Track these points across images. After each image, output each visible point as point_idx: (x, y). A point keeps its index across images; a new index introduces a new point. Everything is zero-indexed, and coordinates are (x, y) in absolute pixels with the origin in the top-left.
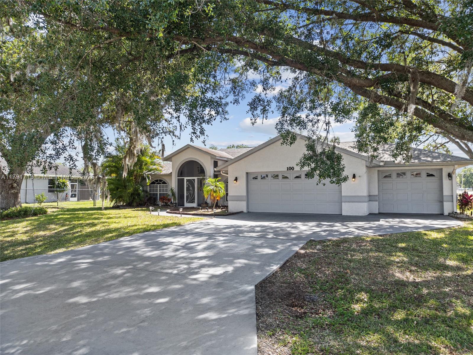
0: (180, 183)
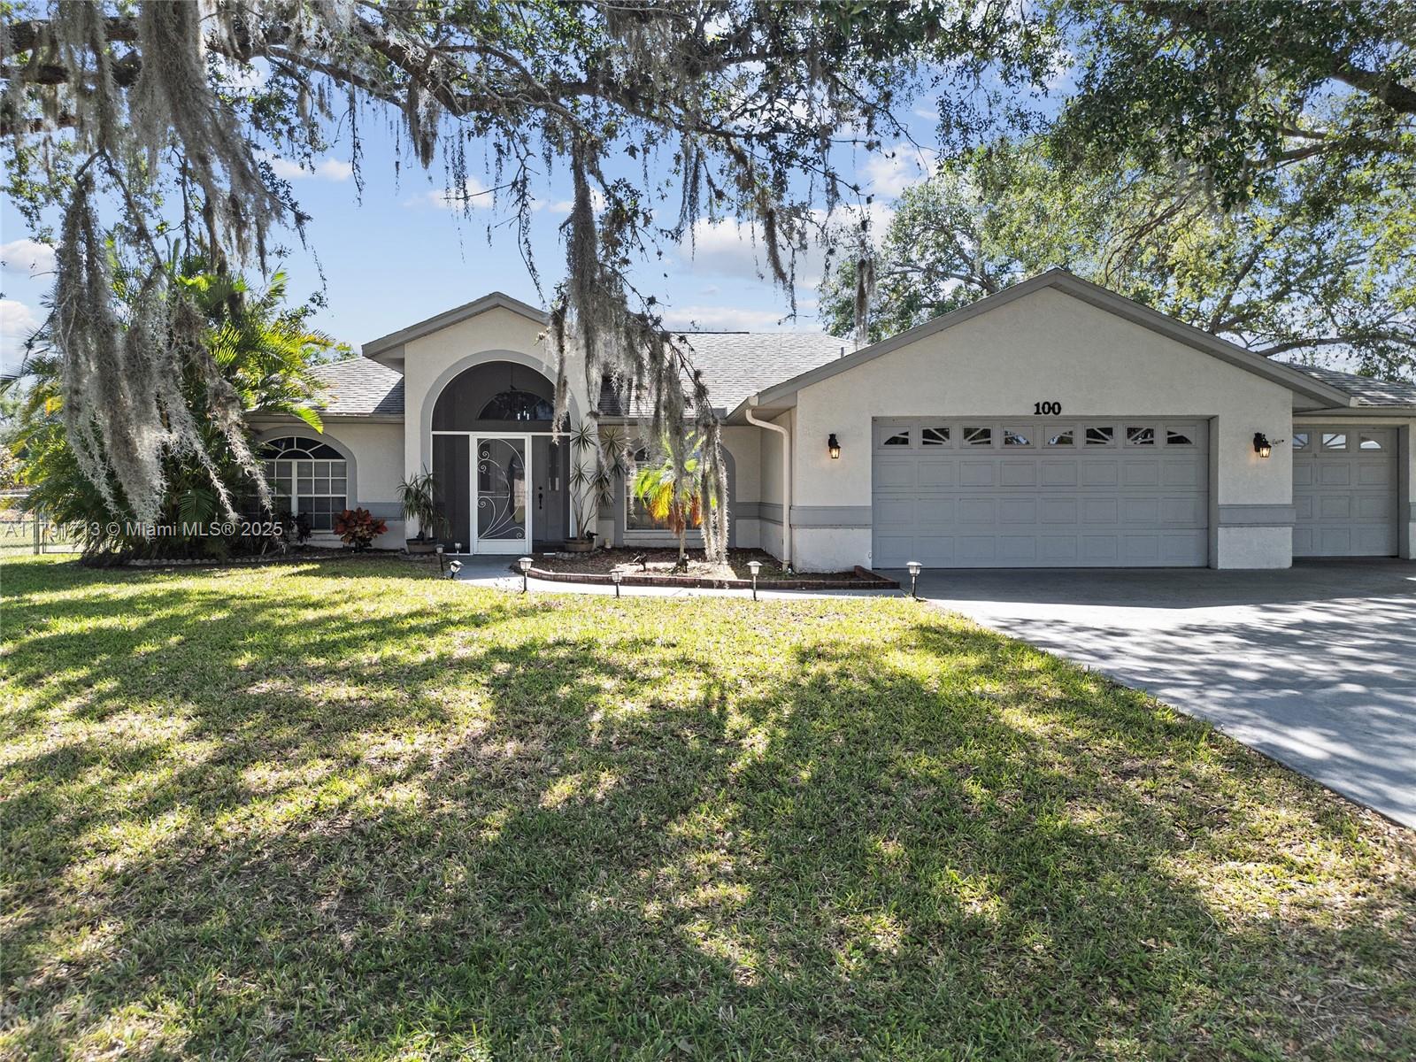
0: (448, 456)
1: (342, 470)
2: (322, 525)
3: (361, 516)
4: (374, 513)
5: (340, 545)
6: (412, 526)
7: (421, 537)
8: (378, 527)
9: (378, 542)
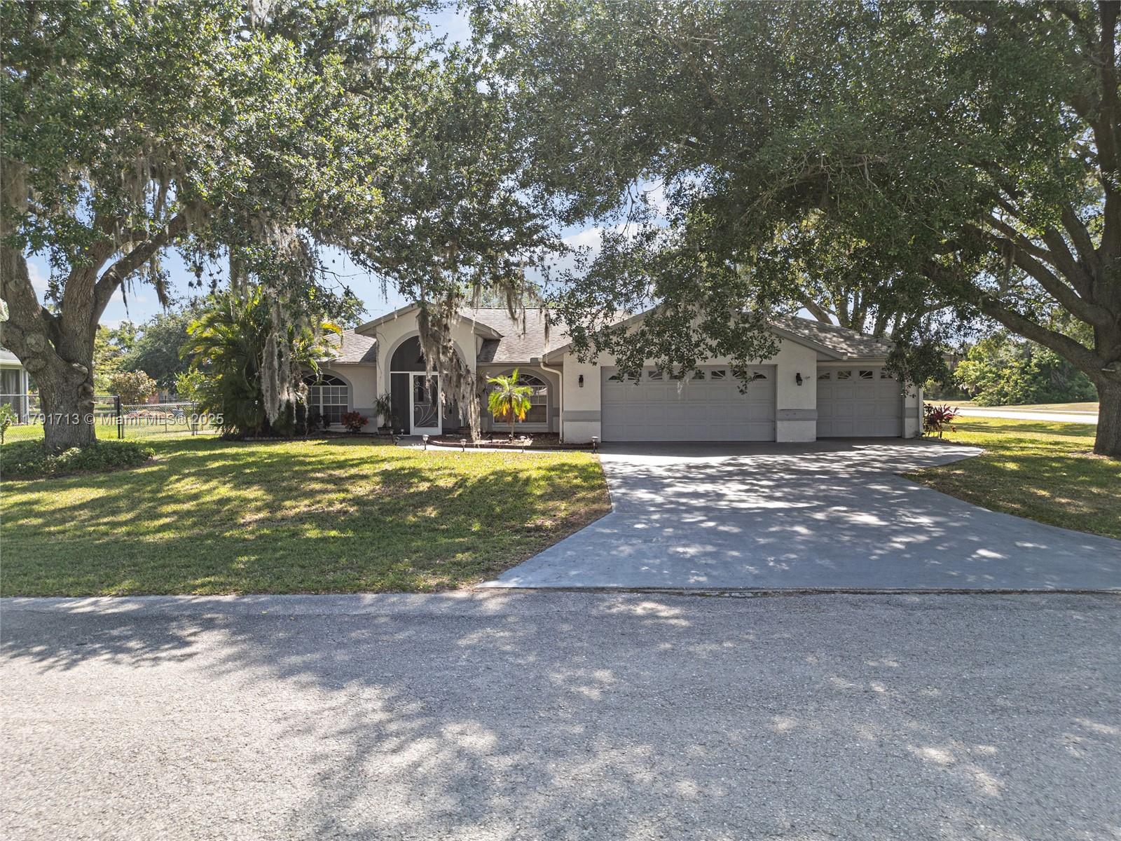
0: (399, 384)
1: (345, 391)
2: (336, 420)
3: (355, 415)
4: (362, 414)
5: (345, 430)
6: (381, 420)
7: (385, 426)
8: (364, 421)
9: (363, 430)
